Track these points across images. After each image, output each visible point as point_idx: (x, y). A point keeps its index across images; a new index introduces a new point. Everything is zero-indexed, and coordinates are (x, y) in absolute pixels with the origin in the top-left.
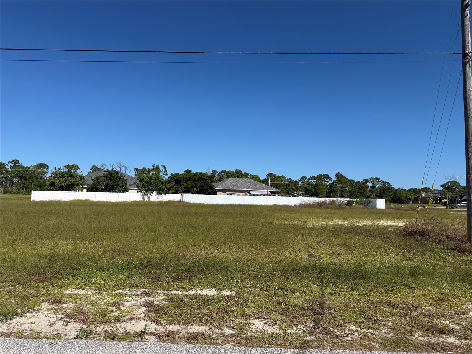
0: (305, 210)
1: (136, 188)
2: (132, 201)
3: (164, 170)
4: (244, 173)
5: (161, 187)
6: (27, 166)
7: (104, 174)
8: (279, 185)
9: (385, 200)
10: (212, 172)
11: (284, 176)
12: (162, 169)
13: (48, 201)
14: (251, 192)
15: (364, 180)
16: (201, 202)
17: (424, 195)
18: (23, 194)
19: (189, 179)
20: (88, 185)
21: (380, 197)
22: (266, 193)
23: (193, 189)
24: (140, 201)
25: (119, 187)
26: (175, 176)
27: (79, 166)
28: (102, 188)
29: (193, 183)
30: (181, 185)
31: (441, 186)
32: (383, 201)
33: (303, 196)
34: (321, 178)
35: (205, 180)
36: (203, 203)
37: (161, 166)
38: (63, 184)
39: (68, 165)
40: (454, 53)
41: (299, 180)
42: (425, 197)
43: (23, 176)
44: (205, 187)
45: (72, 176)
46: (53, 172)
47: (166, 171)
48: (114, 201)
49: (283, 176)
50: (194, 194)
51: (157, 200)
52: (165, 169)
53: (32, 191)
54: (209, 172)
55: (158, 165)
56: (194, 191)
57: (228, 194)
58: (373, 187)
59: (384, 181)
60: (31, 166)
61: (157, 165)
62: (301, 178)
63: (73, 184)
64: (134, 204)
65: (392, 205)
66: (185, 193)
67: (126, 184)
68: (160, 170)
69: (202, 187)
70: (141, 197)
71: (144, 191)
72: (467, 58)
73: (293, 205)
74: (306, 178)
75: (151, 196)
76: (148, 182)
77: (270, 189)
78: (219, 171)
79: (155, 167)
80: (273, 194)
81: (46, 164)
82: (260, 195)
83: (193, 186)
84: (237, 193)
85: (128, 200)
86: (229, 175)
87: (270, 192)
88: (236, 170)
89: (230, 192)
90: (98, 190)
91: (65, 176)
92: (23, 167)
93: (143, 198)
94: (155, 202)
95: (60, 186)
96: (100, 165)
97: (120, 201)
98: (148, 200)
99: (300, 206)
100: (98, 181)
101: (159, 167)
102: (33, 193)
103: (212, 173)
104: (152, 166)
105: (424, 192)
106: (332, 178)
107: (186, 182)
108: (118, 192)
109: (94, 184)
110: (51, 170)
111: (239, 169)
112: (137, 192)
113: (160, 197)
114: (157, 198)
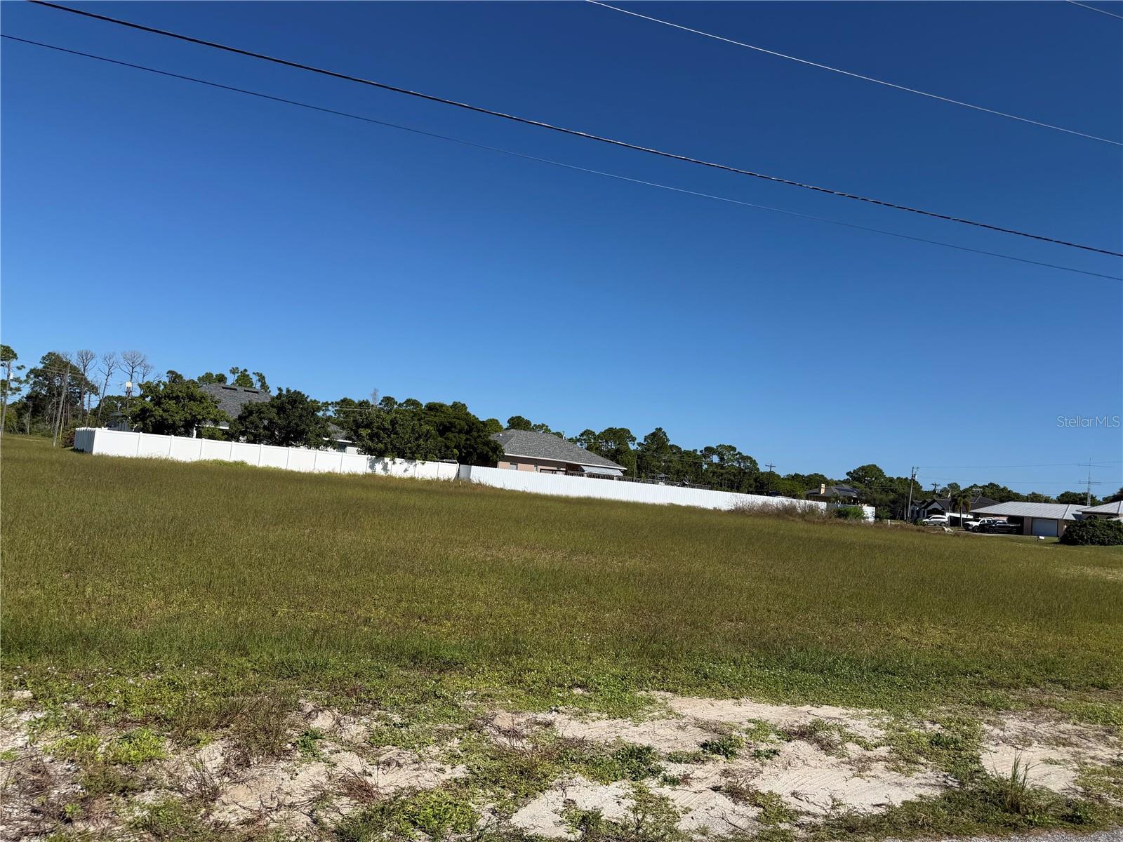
14: (583, 467)
24: (366, 474)
31: (848, 474)
35: (480, 431)
37: (253, 373)
42: (827, 496)
51: (404, 475)
54: (376, 399)
55: (246, 370)
56: (454, 457)
57: (542, 470)
58: (720, 466)
59: (745, 454)
61: (242, 370)
62: (582, 435)
64: (352, 481)
68: (253, 384)
69: (473, 447)
70: (369, 465)
75: (394, 463)
85: (337, 470)
93: (372, 467)
94: (400, 479)
98: (383, 473)
102: (99, 432)
103: (380, 404)
105: (823, 486)
112: (357, 451)
113: (412, 467)
114: (406, 470)
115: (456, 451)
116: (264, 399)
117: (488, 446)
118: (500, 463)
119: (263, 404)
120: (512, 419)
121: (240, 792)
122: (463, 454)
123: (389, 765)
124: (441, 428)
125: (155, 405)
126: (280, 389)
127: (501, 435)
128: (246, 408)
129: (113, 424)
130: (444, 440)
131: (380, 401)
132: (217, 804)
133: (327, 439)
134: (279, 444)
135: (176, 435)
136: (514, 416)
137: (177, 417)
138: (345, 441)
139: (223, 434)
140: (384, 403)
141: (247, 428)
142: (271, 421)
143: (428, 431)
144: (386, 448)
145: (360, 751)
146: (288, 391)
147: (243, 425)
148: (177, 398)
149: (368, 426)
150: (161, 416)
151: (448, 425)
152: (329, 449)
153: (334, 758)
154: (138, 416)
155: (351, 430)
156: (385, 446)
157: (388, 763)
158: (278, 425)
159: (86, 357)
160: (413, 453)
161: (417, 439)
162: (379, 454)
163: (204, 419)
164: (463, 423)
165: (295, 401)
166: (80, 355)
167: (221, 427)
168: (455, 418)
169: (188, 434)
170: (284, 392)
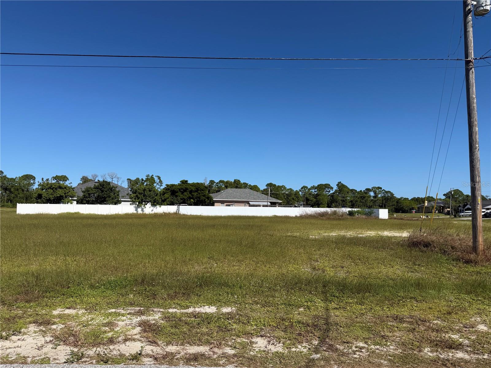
0: (307, 221)
1: (129, 200)
2: (125, 214)
3: (158, 181)
4: (243, 183)
5: (156, 199)
6: (12, 178)
7: (95, 185)
8: (279, 195)
9: (387, 210)
10: (209, 182)
11: (285, 186)
12: (156, 179)
13: (35, 214)
14: (250, 202)
15: (366, 189)
16: (198, 213)
17: (426, 204)
18: (8, 207)
19: (185, 190)
20: (78, 196)
21: (383, 206)
22: (266, 204)
23: (190, 200)
24: (133, 213)
25: (111, 198)
26: (170, 187)
27: (68, 177)
28: (93, 201)
29: (190, 194)
30: (176, 196)
31: (444, 195)
32: (386, 211)
33: (304, 207)
34: (322, 187)
35: (203, 190)
36: (201, 215)
37: (156, 176)
38: (51, 196)
39: (57, 175)
40: (457, 60)
41: (299, 190)
42: (428, 206)
43: (8, 187)
44: (203, 198)
45: (60, 187)
46: (41, 183)
47: (161, 182)
48: (105, 214)
49: (283, 186)
50: (191, 205)
51: (151, 212)
52: (160, 180)
53: (18, 204)
54: (207, 182)
56: (191, 203)
57: (226, 205)
58: (375, 197)
59: (387, 190)
60: (16, 177)
61: (152, 175)
62: (302, 188)
63: (62, 196)
64: (127, 216)
65: (395, 215)
66: (181, 205)
67: (118, 195)
68: (155, 180)
69: (199, 198)
70: (135, 209)
71: (137, 203)
72: (469, 64)
73: (294, 216)
74: (307, 187)
75: (145, 208)
76: (142, 193)
77: (270, 200)
78: (217, 181)
79: (149, 177)
80: (273, 204)
81: (32, 175)
82: (259, 206)
83: (190, 197)
84: (235, 204)
85: (120, 213)
86: (228, 185)
87: (270, 202)
88: (235, 180)
89: (229, 203)
90: (88, 203)
91: (54, 188)
92: (8, 178)
93: (136, 210)
94: (149, 214)
95: (48, 198)
96: (91, 176)
97: (112, 214)
98: (141, 212)
99: (302, 217)
100: (89, 192)
101: (153, 177)
102: (19, 205)
103: (209, 184)
104: (146, 176)
105: (426, 202)
106: (333, 188)
107: (182, 193)
108: (110, 204)
109: (84, 196)
110: (38, 181)
111: (238, 179)
113: (155, 208)
114: (152, 210)
122: (196, 201)
124: (182, 190)
127: (222, 191)
164: (193, 188)
165: (104, 185)
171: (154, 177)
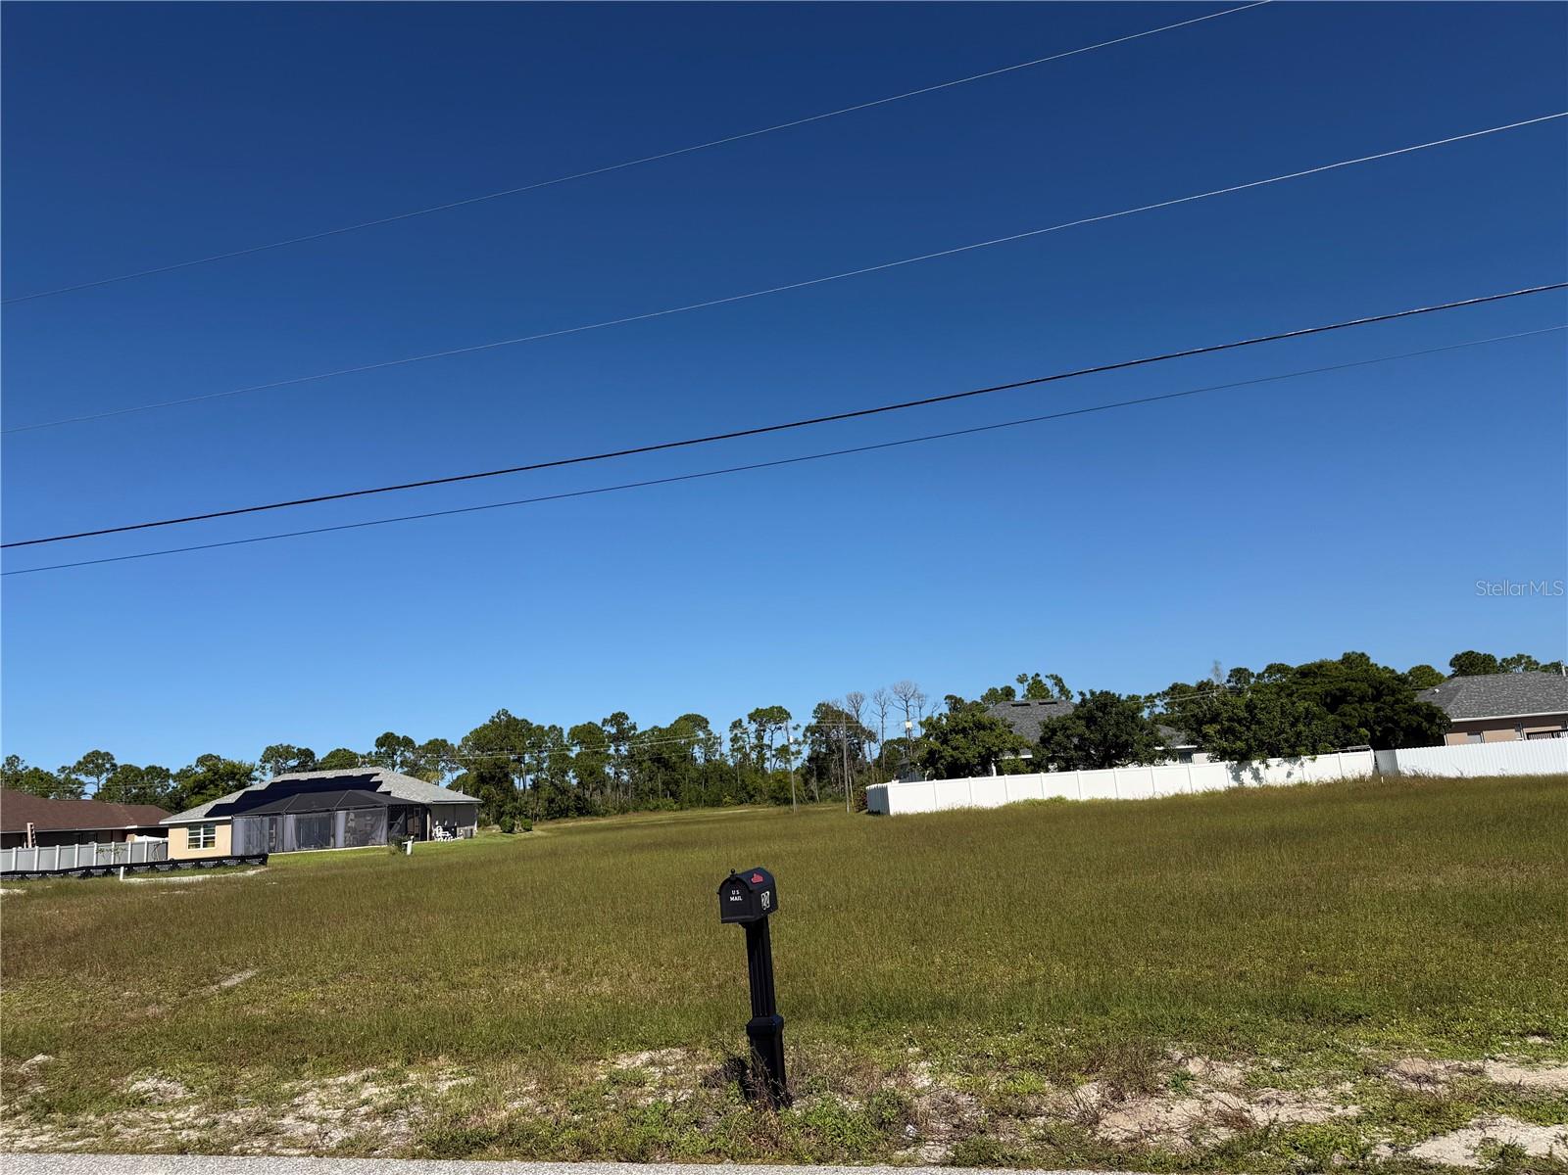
3: (1057, 689)
5: (1300, 733)
10: (1231, 676)
12: (1049, 683)
25: (1142, 746)
29: (1361, 708)
37: (1047, 677)
47: (1063, 690)
51: (1288, 782)
53: (888, 783)
54: (1220, 676)
55: (1037, 675)
61: (1033, 675)
64: (1211, 802)
66: (1349, 748)
68: (1049, 692)
69: (1391, 720)
70: (1230, 776)
71: (1236, 756)
75: (1267, 766)
78: (1257, 668)
85: (1187, 790)
88: (1346, 656)
93: (1237, 778)
94: (1285, 786)
98: (1254, 784)
101: (1040, 681)
102: (892, 787)
103: (1229, 681)
104: (1018, 679)
107: (1331, 709)
112: (1208, 758)
113: (1297, 767)
114: (1289, 774)
115: (1363, 731)
116: (1065, 710)
117: (1418, 714)
118: (1448, 737)
119: (1066, 718)
120: (1457, 658)
121: (1119, 1119)
122: (1378, 734)
123: (1268, 1103)
124: (1328, 700)
125: (942, 743)
126: (1081, 694)
127: (1437, 690)
128: (1046, 727)
129: (904, 776)
130: (1338, 718)
131: (1227, 678)
132: (1101, 1127)
133: (1162, 748)
134: (1101, 766)
135: (974, 776)
136: (1460, 653)
137: (969, 754)
138: (1187, 747)
139: (1028, 766)
140: (1233, 680)
141: (1054, 752)
142: (1081, 737)
143: (1307, 709)
144: (1250, 747)
145: (1236, 1092)
146: (1092, 693)
147: (1048, 749)
148: (964, 731)
149: (1214, 719)
150: (952, 756)
151: (1338, 694)
152: (1167, 761)
153: (1208, 1096)
154: (927, 761)
155: (1192, 730)
156: (1247, 744)
157: (1268, 1102)
158: (1092, 742)
159: (856, 701)
160: (1293, 747)
161: (1293, 725)
162: (1242, 758)
163: (1001, 750)
164: (1364, 686)
165: (1106, 705)
166: (850, 699)
167: (1023, 757)
168: (1346, 680)
169: (986, 772)
170: (1088, 696)
171: (1042, 677)
